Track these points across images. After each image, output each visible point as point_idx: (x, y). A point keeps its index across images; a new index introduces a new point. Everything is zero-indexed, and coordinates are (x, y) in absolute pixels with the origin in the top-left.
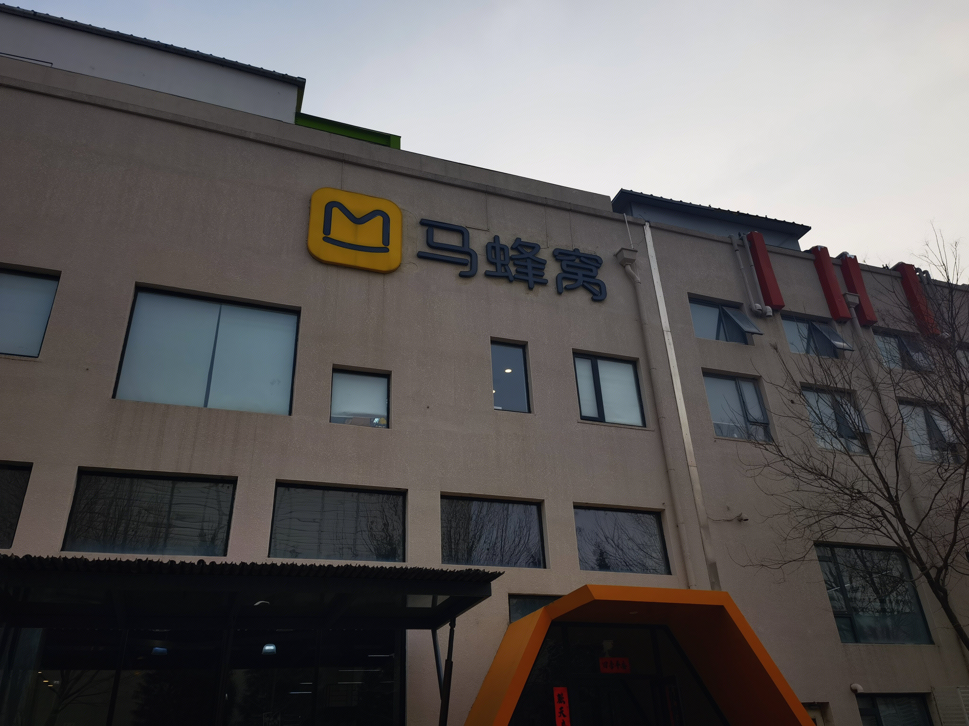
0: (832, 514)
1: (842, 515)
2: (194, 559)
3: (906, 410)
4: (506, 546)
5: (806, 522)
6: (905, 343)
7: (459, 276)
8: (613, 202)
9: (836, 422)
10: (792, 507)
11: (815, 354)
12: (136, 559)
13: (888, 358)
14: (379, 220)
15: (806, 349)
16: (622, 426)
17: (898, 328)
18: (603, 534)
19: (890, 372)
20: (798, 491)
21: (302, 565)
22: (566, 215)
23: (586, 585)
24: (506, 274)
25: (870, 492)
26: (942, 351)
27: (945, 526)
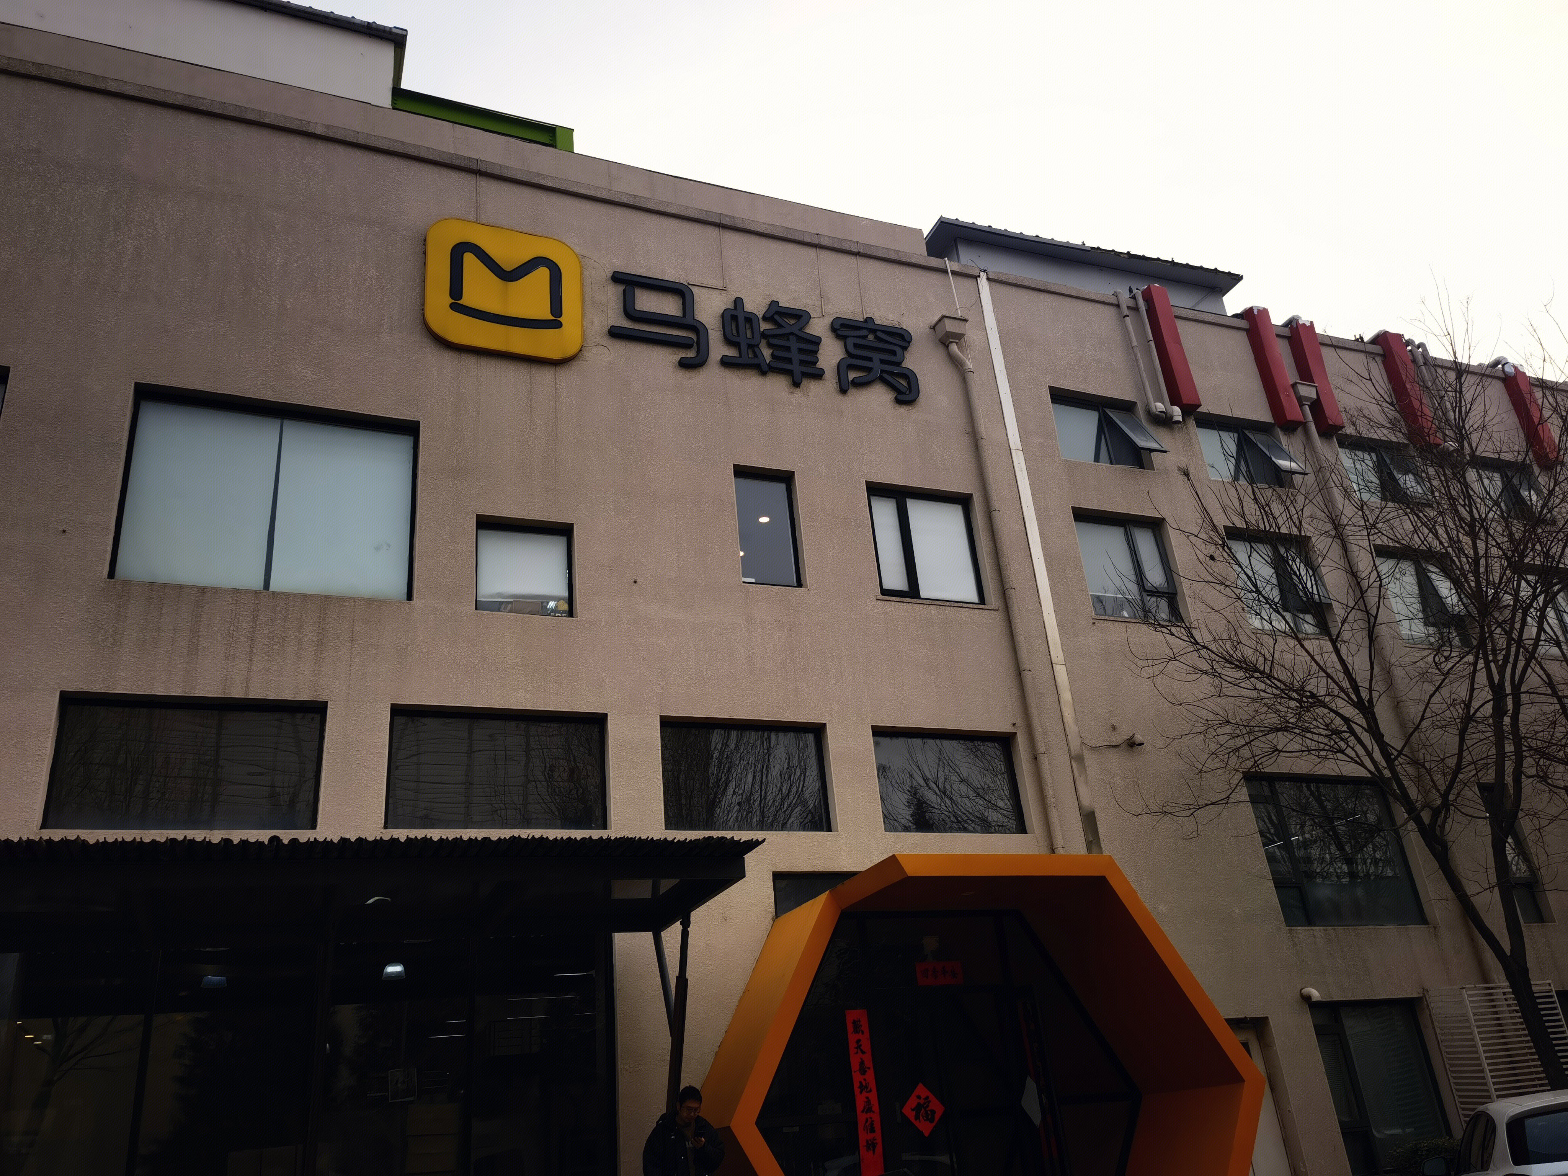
0: (1272, 730)
1: (1287, 731)
2: (263, 836)
3: (1385, 566)
4: (769, 798)
5: (1232, 744)
6: (1388, 461)
7: (679, 365)
8: (927, 239)
9: (1279, 587)
10: (1210, 722)
11: (1248, 482)
12: (167, 838)
13: (1358, 484)
14: (543, 273)
15: (1233, 473)
16: (947, 604)
17: (1375, 437)
18: (920, 773)
19: (1362, 506)
20: (1219, 696)
21: (441, 840)
22: (852, 261)
23: (894, 856)
24: (756, 361)
25: (1329, 695)
26: (1444, 471)
27: (1446, 744)
